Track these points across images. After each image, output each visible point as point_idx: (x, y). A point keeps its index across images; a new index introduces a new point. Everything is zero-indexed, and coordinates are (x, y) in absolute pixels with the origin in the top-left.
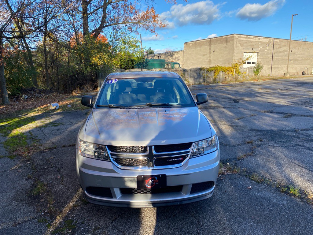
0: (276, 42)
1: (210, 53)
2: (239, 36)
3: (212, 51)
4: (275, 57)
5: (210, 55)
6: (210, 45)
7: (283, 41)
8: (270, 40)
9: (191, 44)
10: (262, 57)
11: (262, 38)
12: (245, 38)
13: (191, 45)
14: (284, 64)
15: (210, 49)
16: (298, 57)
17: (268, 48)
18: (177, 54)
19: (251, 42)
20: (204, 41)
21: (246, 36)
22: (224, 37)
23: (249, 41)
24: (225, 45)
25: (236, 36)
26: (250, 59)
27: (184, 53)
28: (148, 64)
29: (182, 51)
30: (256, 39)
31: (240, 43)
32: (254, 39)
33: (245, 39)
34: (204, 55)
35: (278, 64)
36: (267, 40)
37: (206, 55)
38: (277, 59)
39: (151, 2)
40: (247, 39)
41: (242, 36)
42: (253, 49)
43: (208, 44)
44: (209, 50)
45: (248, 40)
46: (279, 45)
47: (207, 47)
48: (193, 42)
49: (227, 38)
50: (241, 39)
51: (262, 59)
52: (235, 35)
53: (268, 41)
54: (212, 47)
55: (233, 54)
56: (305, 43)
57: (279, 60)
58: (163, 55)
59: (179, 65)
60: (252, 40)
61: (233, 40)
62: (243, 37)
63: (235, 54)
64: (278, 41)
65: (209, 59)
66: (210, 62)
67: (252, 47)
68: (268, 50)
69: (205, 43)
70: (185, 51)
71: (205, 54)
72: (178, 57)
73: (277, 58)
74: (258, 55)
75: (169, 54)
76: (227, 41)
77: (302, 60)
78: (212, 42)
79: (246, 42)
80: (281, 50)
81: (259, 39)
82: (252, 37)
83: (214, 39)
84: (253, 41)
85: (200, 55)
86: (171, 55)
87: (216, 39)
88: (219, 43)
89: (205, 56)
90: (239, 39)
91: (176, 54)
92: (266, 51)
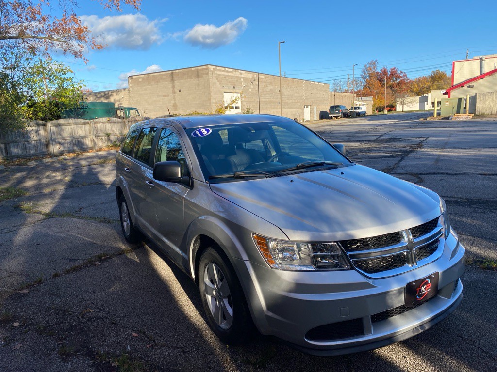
0: (261, 78)
1: (174, 93)
2: (215, 67)
3: (177, 91)
4: (262, 100)
5: (174, 96)
6: (173, 80)
7: (268, 77)
8: (254, 75)
9: (140, 78)
10: (246, 100)
11: (244, 72)
12: (223, 71)
13: (140, 80)
14: (274, 109)
15: (173, 87)
16: (288, 99)
17: (252, 87)
18: (117, 94)
19: (232, 77)
20: (162, 75)
21: (223, 69)
22: (193, 69)
23: (228, 76)
24: (196, 81)
25: (211, 68)
26: (237, 101)
27: (129, 92)
28: (85, 109)
29: (127, 90)
30: (237, 73)
31: (217, 79)
32: (234, 72)
33: (223, 73)
34: (165, 96)
35: (266, 109)
36: (249, 76)
37: (168, 96)
38: (264, 102)
39: (71, 4)
40: (225, 73)
41: (218, 68)
42: (234, 87)
43: (170, 79)
44: (171, 89)
45: (227, 74)
46: (264, 82)
47: (168, 84)
48: (143, 76)
49: (198, 71)
50: (218, 72)
51: (247, 101)
52: (209, 66)
53: (251, 77)
54: (177, 83)
55: (210, 94)
56: (293, 81)
57: (267, 104)
58: (90, 96)
59: (137, 111)
60: (231, 74)
61: (207, 74)
62: (220, 70)
63: (212, 94)
64: (263, 77)
65: (173, 102)
66: (175, 106)
67: (233, 85)
68: (252, 88)
69: (164, 77)
70: (131, 89)
71: (166, 94)
72: (120, 99)
73: (265, 100)
74: (241, 96)
75: (103, 94)
76: (198, 75)
77: (292, 102)
78: (174, 76)
79: (225, 77)
80: (268, 90)
81: (241, 73)
82: (232, 70)
83: (178, 71)
84: (233, 76)
85: (158, 96)
86: (105, 96)
87: (180, 72)
88: (187, 78)
89: (166, 98)
90: (215, 72)
91: (115, 94)
92: (250, 90)
